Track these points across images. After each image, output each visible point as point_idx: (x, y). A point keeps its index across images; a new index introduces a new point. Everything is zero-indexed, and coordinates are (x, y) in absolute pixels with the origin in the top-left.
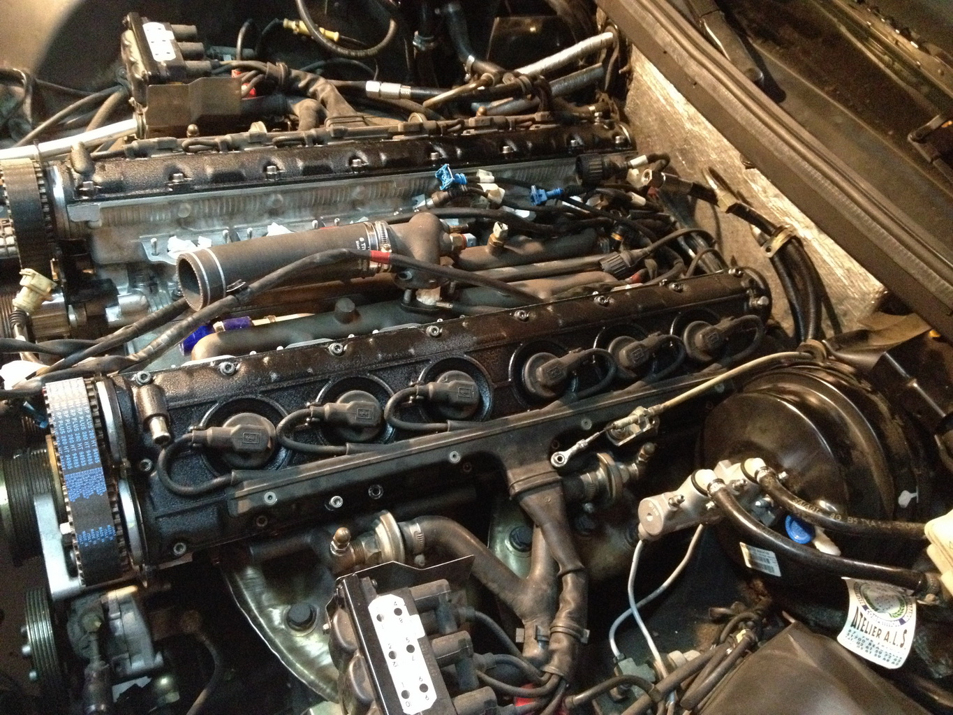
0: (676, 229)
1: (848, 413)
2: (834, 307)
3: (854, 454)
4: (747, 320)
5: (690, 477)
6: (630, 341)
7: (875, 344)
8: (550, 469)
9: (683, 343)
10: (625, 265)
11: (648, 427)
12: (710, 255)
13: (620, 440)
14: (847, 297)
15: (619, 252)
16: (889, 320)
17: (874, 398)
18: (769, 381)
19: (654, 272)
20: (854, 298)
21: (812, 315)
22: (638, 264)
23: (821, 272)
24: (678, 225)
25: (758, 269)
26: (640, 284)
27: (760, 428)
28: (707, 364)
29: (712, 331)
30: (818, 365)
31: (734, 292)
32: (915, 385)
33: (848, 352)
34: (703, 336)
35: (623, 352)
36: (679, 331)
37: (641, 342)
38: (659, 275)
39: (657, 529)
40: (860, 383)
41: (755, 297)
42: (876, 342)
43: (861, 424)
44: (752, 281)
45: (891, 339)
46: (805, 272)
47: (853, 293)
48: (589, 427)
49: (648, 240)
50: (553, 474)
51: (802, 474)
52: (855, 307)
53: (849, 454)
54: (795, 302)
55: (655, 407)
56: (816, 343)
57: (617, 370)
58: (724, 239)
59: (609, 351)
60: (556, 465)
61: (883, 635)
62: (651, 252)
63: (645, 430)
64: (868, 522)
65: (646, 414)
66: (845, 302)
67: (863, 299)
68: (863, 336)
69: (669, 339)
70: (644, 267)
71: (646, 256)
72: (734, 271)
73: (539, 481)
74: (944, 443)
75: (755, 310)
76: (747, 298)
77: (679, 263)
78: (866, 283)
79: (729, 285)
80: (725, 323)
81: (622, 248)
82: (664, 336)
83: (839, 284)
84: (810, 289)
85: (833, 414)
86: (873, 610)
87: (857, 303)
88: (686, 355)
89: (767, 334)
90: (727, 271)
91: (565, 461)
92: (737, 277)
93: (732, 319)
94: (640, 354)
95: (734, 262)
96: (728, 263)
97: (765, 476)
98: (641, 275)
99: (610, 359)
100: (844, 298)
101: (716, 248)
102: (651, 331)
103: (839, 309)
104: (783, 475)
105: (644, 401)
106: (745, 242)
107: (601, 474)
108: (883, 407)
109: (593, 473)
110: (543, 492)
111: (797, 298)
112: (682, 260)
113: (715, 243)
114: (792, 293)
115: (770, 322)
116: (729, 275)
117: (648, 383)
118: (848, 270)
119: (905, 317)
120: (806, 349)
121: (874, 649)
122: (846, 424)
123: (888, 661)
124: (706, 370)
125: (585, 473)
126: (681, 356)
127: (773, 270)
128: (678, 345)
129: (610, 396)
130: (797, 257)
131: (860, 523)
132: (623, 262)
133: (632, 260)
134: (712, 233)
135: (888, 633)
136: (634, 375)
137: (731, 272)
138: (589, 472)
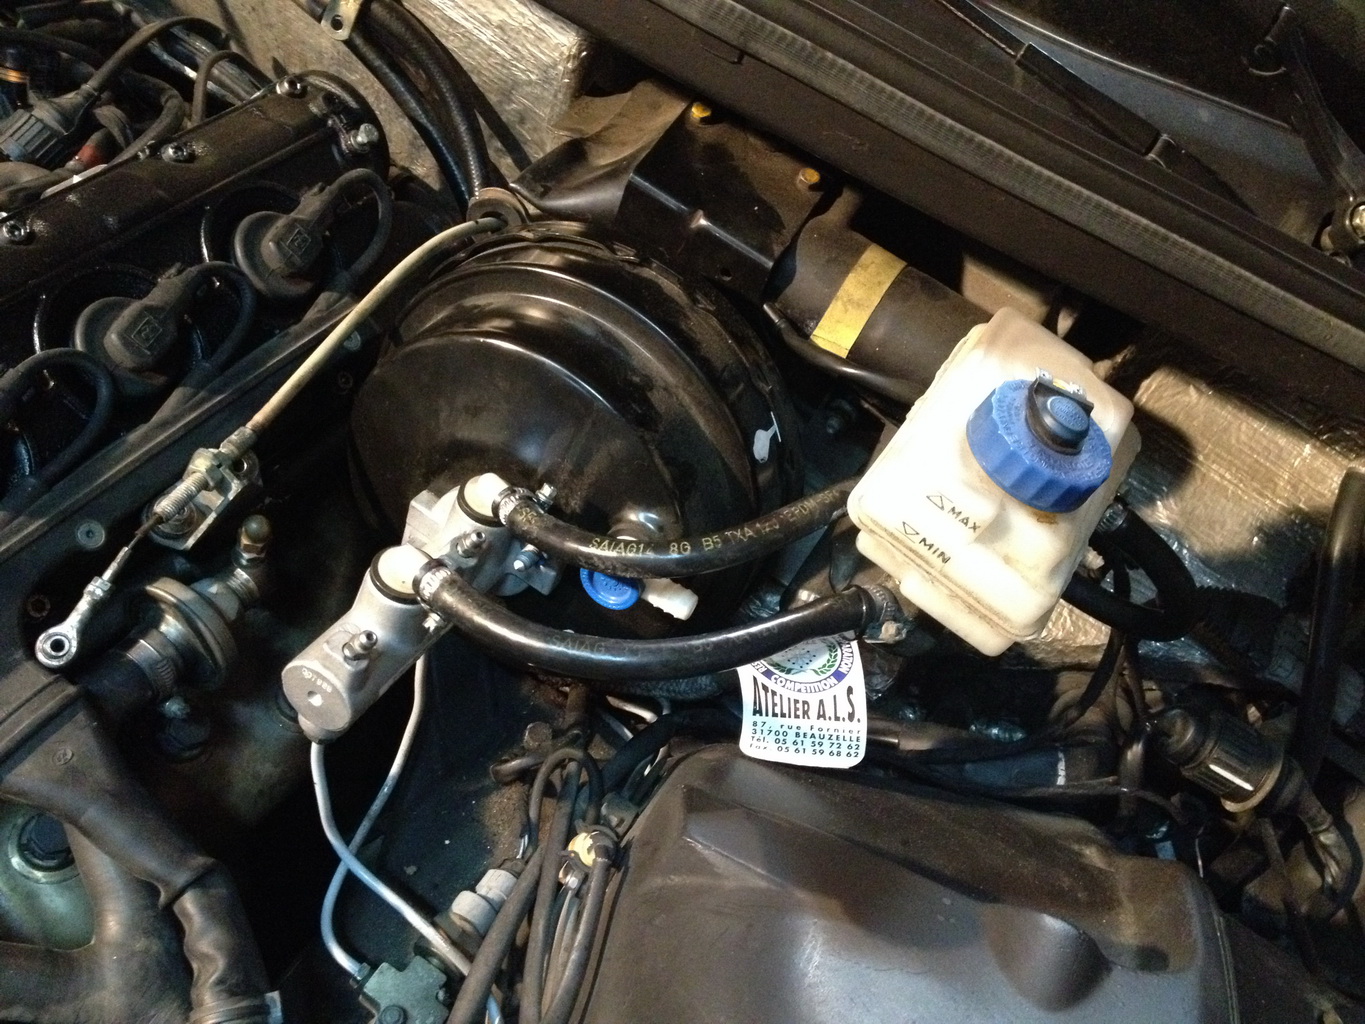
0: (136, 28)
1: (616, 322)
2: (497, 109)
3: (656, 397)
4: (351, 183)
5: (367, 577)
6: (122, 307)
7: (603, 162)
8: (45, 679)
9: (242, 274)
10: (54, 134)
11: (236, 487)
12: (225, 65)
13: (186, 536)
14: (516, 84)
15: (28, 107)
16: (605, 109)
17: (649, 273)
18: (443, 302)
19: (123, 131)
20: (530, 83)
21: (466, 138)
22: (81, 125)
23: (451, 44)
24: (136, 17)
25: (332, 70)
26: (102, 167)
27: (467, 409)
28: (309, 300)
29: (290, 226)
30: (523, 239)
31: (300, 132)
32: (703, 222)
33: (562, 196)
34: (278, 244)
35: (112, 339)
36: (222, 250)
37: (146, 301)
38: (138, 134)
39: (341, 718)
40: (614, 251)
41: (348, 132)
42: (603, 158)
43: (643, 334)
44: (329, 98)
45: (624, 144)
46: (423, 54)
47: (523, 71)
48: (100, 537)
49: (86, 68)
50: (54, 689)
51: (577, 472)
52: (538, 99)
53: (646, 402)
54: (424, 120)
55: (233, 437)
56: (495, 193)
57: (115, 381)
58: (243, 29)
59: (79, 344)
60: (55, 663)
61: (813, 712)
62: (101, 89)
63: (231, 496)
64: (739, 534)
65: (219, 462)
66: (516, 96)
67: (547, 80)
68: (574, 153)
69: (207, 274)
70: (99, 126)
71: (93, 101)
72: (286, 85)
73: (26, 721)
74: (782, 314)
75: (357, 157)
76: (333, 137)
77: (172, 101)
78: (543, 46)
79: (289, 119)
80: (311, 203)
81: (32, 97)
82: (194, 270)
83: (492, 60)
84: (444, 86)
85: (589, 331)
86: (783, 674)
87: (538, 91)
88: (257, 293)
89: (397, 199)
90: (274, 90)
91: (72, 646)
92: (299, 96)
93: (322, 190)
94: (154, 330)
95: (280, 70)
96: (270, 74)
97: (515, 510)
98: (98, 146)
99: (89, 366)
100: (510, 88)
101: (234, 48)
102: (159, 268)
103: (508, 112)
104: (546, 491)
105: (205, 433)
106: (287, 22)
107: (171, 626)
108: (671, 287)
109: (154, 633)
110: (47, 743)
111: (425, 112)
112: (175, 92)
113: (227, 39)
114: (413, 104)
115: (394, 171)
116: (280, 97)
117: (200, 387)
118: (499, 27)
119: (628, 95)
120: (485, 210)
121: (808, 742)
122: (618, 343)
123: (839, 754)
124: (311, 315)
125: (133, 642)
126: (248, 299)
127: (361, 66)
128: (234, 281)
129: (123, 448)
130: (397, 27)
131: (726, 541)
132: (46, 127)
133: (66, 117)
134: (216, 20)
135: (821, 702)
136: (160, 380)
137: (282, 88)
138: (143, 634)
